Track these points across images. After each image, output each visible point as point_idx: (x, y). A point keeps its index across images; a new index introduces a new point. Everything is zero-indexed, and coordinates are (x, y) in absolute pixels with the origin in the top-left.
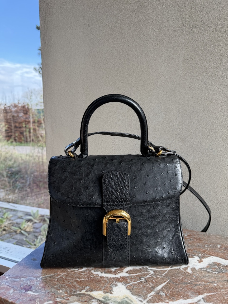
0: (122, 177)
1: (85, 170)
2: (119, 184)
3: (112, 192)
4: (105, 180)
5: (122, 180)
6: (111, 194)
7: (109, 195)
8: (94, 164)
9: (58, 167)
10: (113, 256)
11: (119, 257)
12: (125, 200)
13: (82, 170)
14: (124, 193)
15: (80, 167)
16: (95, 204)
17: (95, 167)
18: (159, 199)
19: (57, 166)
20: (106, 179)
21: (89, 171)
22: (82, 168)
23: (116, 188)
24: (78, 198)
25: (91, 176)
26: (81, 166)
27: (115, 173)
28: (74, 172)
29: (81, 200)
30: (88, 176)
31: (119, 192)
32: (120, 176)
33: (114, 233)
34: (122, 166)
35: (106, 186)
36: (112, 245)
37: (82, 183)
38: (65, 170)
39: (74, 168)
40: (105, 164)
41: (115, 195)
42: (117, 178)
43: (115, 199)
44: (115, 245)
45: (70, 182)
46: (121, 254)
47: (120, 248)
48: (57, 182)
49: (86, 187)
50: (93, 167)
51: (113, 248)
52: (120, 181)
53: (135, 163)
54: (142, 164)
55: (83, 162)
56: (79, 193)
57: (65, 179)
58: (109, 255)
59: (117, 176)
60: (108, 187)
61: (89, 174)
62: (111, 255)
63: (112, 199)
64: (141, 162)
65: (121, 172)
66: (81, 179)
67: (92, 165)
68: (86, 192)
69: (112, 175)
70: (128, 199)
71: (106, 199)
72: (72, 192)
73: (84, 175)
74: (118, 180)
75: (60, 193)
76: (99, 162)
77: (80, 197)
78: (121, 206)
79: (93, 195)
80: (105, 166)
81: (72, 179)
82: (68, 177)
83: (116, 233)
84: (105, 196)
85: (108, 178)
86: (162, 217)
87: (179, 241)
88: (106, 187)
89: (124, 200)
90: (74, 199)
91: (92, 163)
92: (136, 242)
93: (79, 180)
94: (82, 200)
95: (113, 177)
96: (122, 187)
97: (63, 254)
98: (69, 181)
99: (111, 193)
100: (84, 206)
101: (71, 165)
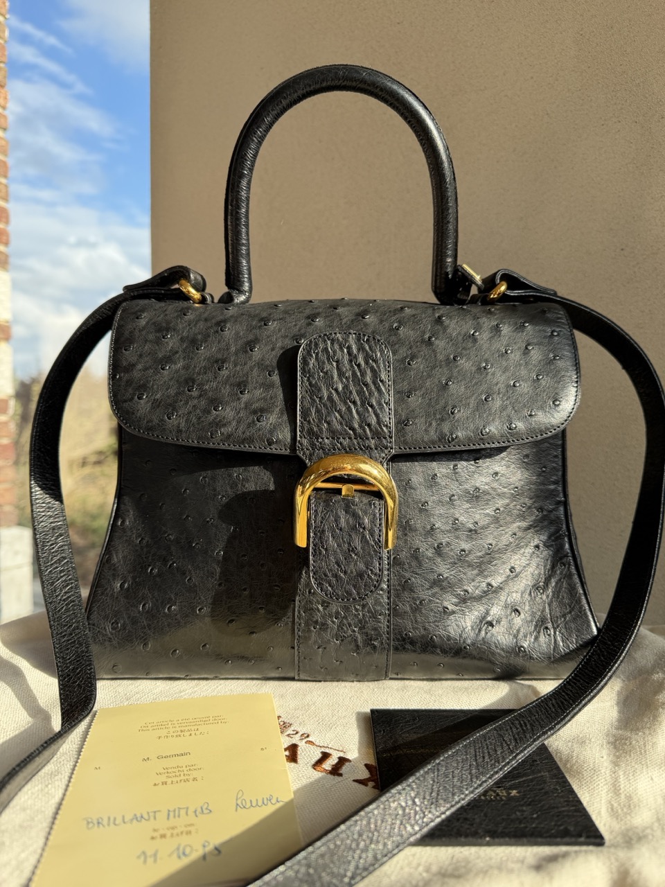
0: (367, 351)
1: (237, 333)
2: (354, 374)
3: (330, 398)
4: (305, 362)
5: (367, 363)
6: (327, 408)
7: (318, 411)
8: (270, 315)
9: (147, 323)
10: (332, 629)
11: (354, 631)
12: (377, 430)
13: (228, 333)
14: (372, 406)
15: (221, 325)
16: (270, 443)
17: (275, 325)
18: (496, 432)
19: (142, 320)
20: (312, 356)
21: (251, 337)
22: (228, 325)
23: (346, 387)
24: (211, 418)
25: (257, 353)
26: (225, 321)
27: (341, 339)
28: (199, 337)
29: (219, 424)
30: (246, 352)
31: (354, 403)
32: (361, 348)
33: (335, 532)
34: (366, 325)
35: (308, 380)
36: (326, 575)
37: (225, 373)
38: (168, 330)
39: (201, 325)
40: (308, 317)
41: (339, 412)
42: (350, 353)
43: (341, 424)
44: (336, 576)
45: (186, 368)
46: (360, 621)
47: (355, 587)
48: (140, 367)
49: (239, 385)
50: (265, 325)
51: (330, 586)
52: (359, 366)
53: (414, 315)
54: (436, 320)
55: (232, 311)
56: (215, 402)
57: (168, 359)
58: (316, 622)
59: (349, 348)
60: (316, 383)
61: (250, 345)
62: (323, 624)
63: (328, 423)
64: (433, 313)
65: (364, 335)
66: (224, 361)
67: (262, 319)
68: (239, 399)
69: (332, 344)
70: (384, 429)
71: (309, 422)
72: (191, 397)
73: (233, 349)
74: (351, 361)
75: (148, 402)
76: (286, 312)
77: (217, 416)
78: (361, 449)
79: (262, 410)
80: (309, 324)
81: (192, 359)
82: (177, 352)
83: (341, 530)
84: (305, 414)
85: (317, 354)
86: (507, 501)
87: (570, 591)
88: (310, 384)
89: (371, 430)
90: (194, 420)
91: (264, 315)
92: (415, 578)
93: (217, 361)
94: (225, 425)
95: (335, 352)
96: (366, 385)
97: (150, 620)
98: (180, 365)
99: (329, 404)
100: (229, 445)
101: (190, 316)
